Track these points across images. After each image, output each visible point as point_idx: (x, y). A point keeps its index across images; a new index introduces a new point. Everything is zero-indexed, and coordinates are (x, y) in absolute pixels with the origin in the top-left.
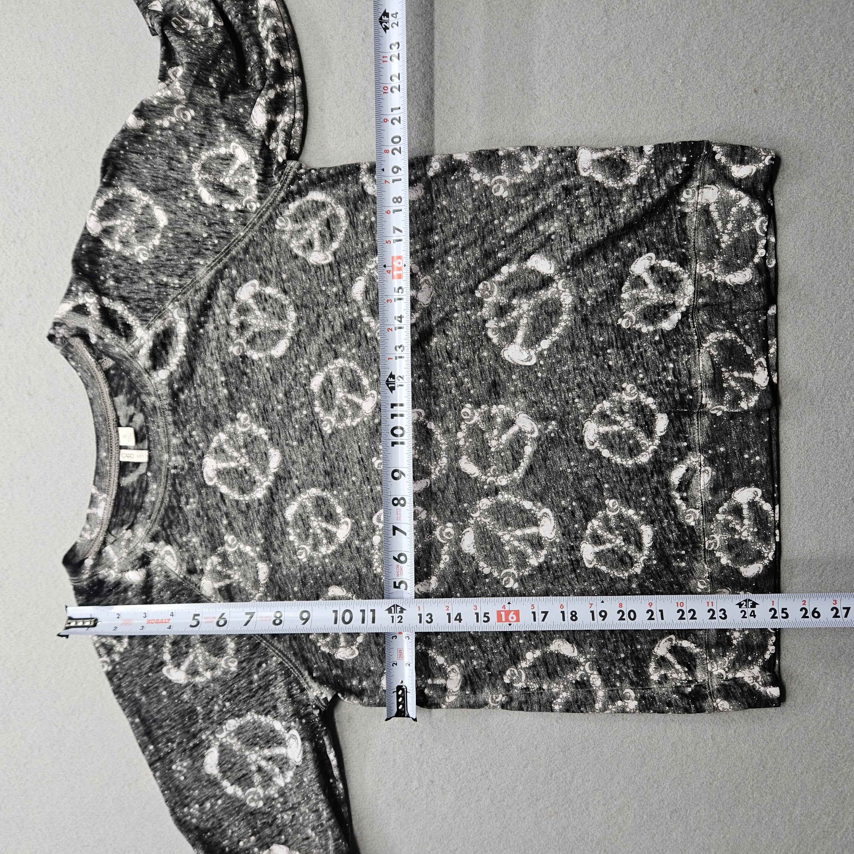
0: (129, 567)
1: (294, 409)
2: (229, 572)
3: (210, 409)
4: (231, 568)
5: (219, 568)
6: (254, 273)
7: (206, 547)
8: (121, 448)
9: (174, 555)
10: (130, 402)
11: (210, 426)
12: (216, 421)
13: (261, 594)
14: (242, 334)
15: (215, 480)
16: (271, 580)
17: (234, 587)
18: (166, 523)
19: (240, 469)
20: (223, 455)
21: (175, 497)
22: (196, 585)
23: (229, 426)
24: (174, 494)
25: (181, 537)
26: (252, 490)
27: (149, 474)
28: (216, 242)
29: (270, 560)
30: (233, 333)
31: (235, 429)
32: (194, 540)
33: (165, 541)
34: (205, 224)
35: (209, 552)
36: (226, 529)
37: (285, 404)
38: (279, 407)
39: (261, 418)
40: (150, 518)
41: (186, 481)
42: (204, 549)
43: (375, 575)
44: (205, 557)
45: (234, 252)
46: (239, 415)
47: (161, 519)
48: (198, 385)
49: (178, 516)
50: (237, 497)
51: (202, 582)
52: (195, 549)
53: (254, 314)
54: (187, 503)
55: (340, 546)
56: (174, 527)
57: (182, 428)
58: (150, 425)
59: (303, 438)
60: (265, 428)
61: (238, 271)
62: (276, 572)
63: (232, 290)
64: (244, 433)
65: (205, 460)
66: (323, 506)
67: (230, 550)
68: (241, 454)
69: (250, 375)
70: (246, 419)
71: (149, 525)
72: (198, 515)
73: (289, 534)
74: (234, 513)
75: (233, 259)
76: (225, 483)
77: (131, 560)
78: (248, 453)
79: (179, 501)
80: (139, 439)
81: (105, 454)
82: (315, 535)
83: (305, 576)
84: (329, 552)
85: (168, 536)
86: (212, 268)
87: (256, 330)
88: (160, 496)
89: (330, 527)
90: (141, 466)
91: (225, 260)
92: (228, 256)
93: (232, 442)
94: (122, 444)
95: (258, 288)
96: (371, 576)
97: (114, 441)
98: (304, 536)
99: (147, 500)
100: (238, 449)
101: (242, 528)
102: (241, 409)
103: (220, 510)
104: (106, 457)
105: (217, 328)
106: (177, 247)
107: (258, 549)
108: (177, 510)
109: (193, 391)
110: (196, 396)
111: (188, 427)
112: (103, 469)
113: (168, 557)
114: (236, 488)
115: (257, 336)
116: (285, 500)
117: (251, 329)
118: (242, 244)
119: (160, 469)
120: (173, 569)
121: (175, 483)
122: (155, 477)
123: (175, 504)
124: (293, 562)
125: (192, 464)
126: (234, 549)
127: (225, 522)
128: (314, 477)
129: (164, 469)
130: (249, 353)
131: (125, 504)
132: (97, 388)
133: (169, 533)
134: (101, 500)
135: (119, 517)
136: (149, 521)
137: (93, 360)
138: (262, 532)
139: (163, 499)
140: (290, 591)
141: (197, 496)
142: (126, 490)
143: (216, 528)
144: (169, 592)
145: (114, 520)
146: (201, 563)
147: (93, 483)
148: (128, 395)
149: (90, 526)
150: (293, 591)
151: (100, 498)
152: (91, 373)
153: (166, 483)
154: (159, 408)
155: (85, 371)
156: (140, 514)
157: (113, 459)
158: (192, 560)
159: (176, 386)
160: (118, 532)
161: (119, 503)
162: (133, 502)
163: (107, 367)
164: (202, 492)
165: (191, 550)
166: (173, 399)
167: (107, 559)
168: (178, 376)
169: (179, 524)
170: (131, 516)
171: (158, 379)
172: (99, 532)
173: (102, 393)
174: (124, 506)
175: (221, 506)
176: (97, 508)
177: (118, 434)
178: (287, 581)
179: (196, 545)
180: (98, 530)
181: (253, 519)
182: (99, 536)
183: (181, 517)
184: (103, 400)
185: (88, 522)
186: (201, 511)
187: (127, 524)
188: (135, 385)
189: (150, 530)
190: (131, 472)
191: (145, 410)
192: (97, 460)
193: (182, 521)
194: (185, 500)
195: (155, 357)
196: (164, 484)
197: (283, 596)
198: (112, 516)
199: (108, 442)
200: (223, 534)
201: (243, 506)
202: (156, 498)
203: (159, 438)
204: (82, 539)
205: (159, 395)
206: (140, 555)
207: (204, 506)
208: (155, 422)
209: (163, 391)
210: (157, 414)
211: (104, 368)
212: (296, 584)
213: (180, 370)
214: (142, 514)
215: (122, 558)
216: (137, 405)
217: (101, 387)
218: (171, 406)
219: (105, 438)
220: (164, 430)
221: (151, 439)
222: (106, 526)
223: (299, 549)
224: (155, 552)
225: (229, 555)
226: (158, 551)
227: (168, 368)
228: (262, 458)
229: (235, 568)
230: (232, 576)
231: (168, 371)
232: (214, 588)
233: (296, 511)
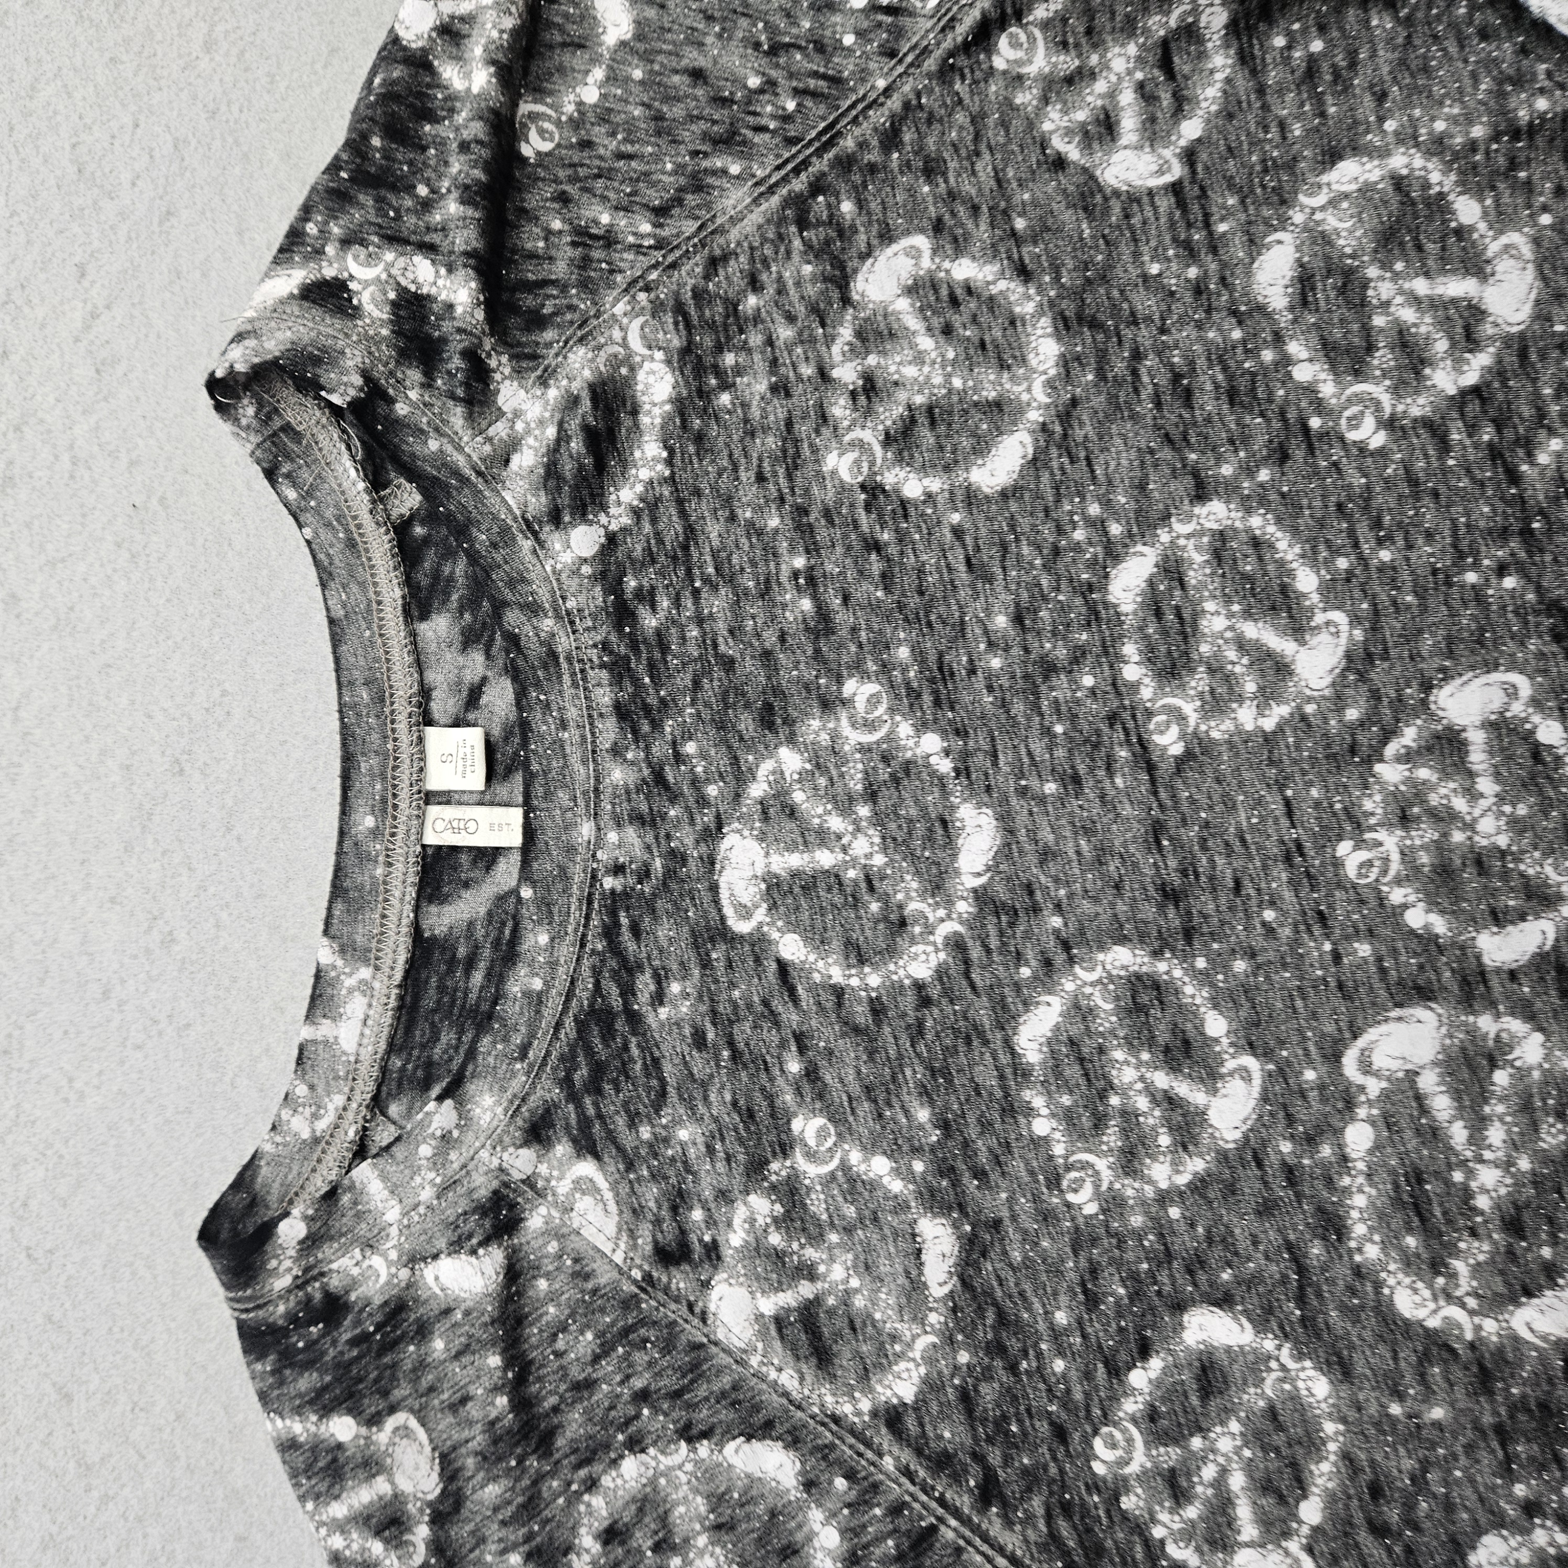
0: (441, 1243)
1: (1049, 668)
2: (810, 1253)
3: (749, 666)
4: (817, 1239)
5: (775, 1239)
6: (914, 211)
7: (728, 1159)
8: (430, 798)
9: (609, 1195)
10: (469, 639)
11: (747, 723)
12: (768, 708)
13: (932, 1339)
14: (868, 412)
15: (761, 915)
16: (965, 1282)
17: (831, 1312)
18: (581, 1074)
19: (852, 874)
20: (791, 825)
21: (615, 975)
22: (691, 1307)
23: (815, 724)
24: (613, 963)
25: (632, 1125)
26: (891, 952)
27: (527, 893)
28: (791, 105)
29: (961, 1207)
30: (840, 409)
31: (835, 736)
32: (683, 1134)
33: (575, 1141)
34: (757, 45)
35: (737, 1182)
36: (799, 1092)
37: (1016, 651)
38: (996, 663)
39: (927, 699)
40: (523, 1056)
41: (656, 918)
42: (721, 1166)
43: (1358, 1272)
44: (724, 1196)
45: (848, 144)
46: (850, 687)
47: (562, 1058)
48: (706, 580)
49: (626, 1048)
50: (837, 975)
51: (714, 1294)
52: (688, 1169)
53: (913, 346)
54: (659, 998)
55: (1223, 1157)
56: (608, 1088)
57: (646, 728)
58: (535, 717)
59: (1082, 769)
60: (944, 735)
61: (861, 204)
62: (984, 1254)
63: (840, 265)
64: (864, 749)
65: (725, 844)
66: (1155, 1012)
67: (812, 1171)
68: (856, 823)
69: (893, 550)
70: (874, 700)
71: (518, 1083)
72: (699, 1040)
73: (1030, 1112)
74: (827, 1032)
75: (845, 164)
76: (794, 926)
77: (451, 1214)
78: (878, 820)
79: (628, 991)
80: (500, 769)
81: (370, 822)
82: (1128, 1115)
83: (1094, 1271)
84: (1182, 1180)
85: (585, 1123)
86: (771, 190)
87: (919, 400)
88: (562, 973)
89: (1183, 1089)
90: (501, 864)
91: (819, 165)
92: (830, 155)
93: (822, 781)
94: (434, 783)
95: (926, 263)
96: (1342, 1272)
97: (405, 774)
98: (1086, 1121)
99: (514, 988)
100: (844, 805)
101: (856, 1089)
102: (857, 667)
103: (777, 1024)
104: (375, 833)
105: (781, 389)
106: (659, 117)
107: (919, 1166)
108: (620, 1025)
109: (689, 603)
110: (700, 620)
111: (669, 726)
112: (359, 877)
113: (584, 1203)
114: (836, 944)
115: (922, 420)
116: (1017, 987)
117: (902, 396)
118: (879, 117)
119: (564, 874)
120: (607, 1248)
121: (617, 924)
122: (545, 905)
123: (616, 1002)
124: (1047, 1216)
125: (677, 857)
126: (825, 1169)
127: (794, 1066)
128: (1121, 907)
129: (578, 875)
130: (889, 479)
131: (439, 1002)
132: (362, 585)
133: (591, 1111)
134: (351, 991)
135: (416, 1053)
136: (518, 1066)
137: (361, 485)
138: (931, 1103)
139: (572, 983)
140: (1042, 1326)
141: (696, 972)
142: (444, 949)
143: (763, 1089)
144: (589, 1336)
145: (399, 1064)
146: (710, 1222)
147: (321, 927)
148: (467, 616)
149: (312, 1087)
150: (1052, 1327)
151: (349, 982)
152: (347, 531)
153: (586, 926)
154: (569, 659)
155: (328, 525)
156: (486, 1041)
157: (400, 836)
158: (674, 1209)
159: (633, 584)
160: (410, 1109)
161: (417, 998)
162: (466, 995)
163: (405, 511)
164: (714, 955)
165: (671, 1173)
166: (618, 626)
167: (359, 1216)
168: (639, 548)
169: (628, 1077)
170: (457, 1048)
171: (567, 558)
172: (345, 1109)
173: (379, 603)
174: (434, 1011)
175: (780, 1009)
176: (336, 1018)
177: (422, 752)
178: (1027, 1287)
179: (692, 1152)
180: (339, 1100)
181: (900, 1057)
182: (345, 1123)
183: (635, 1052)
184: (380, 627)
185: (304, 1073)
186: (709, 1026)
187: (439, 1079)
188: (489, 576)
189: (523, 1100)
190: (466, 885)
191: (520, 662)
192: (340, 843)
193: (638, 1066)
194: (652, 987)
195: (560, 478)
196: (576, 930)
197: (1014, 1345)
198: (392, 1048)
199: (384, 778)
200: (786, 1110)
201: (859, 1009)
202: (546, 983)
203: (566, 766)
204: (278, 1139)
205: (568, 613)
206: (483, 1193)
207: (721, 1009)
208: (554, 706)
209: (582, 599)
210: (560, 677)
211: (395, 514)
212: (1064, 1299)
213: (647, 528)
214: (494, 1043)
215: (415, 1207)
216: (494, 650)
217: (375, 584)
218: (611, 653)
219: (374, 761)
220: (583, 737)
221: (535, 767)
222: (371, 1087)
223: (1069, 1168)
224: (540, 1184)
225: (809, 1189)
226: (548, 1180)
227: (603, 519)
228: (929, 838)
229: (834, 1238)
230: (822, 1269)
231: (602, 532)
232: (759, 1317)
233: (1057, 1028)
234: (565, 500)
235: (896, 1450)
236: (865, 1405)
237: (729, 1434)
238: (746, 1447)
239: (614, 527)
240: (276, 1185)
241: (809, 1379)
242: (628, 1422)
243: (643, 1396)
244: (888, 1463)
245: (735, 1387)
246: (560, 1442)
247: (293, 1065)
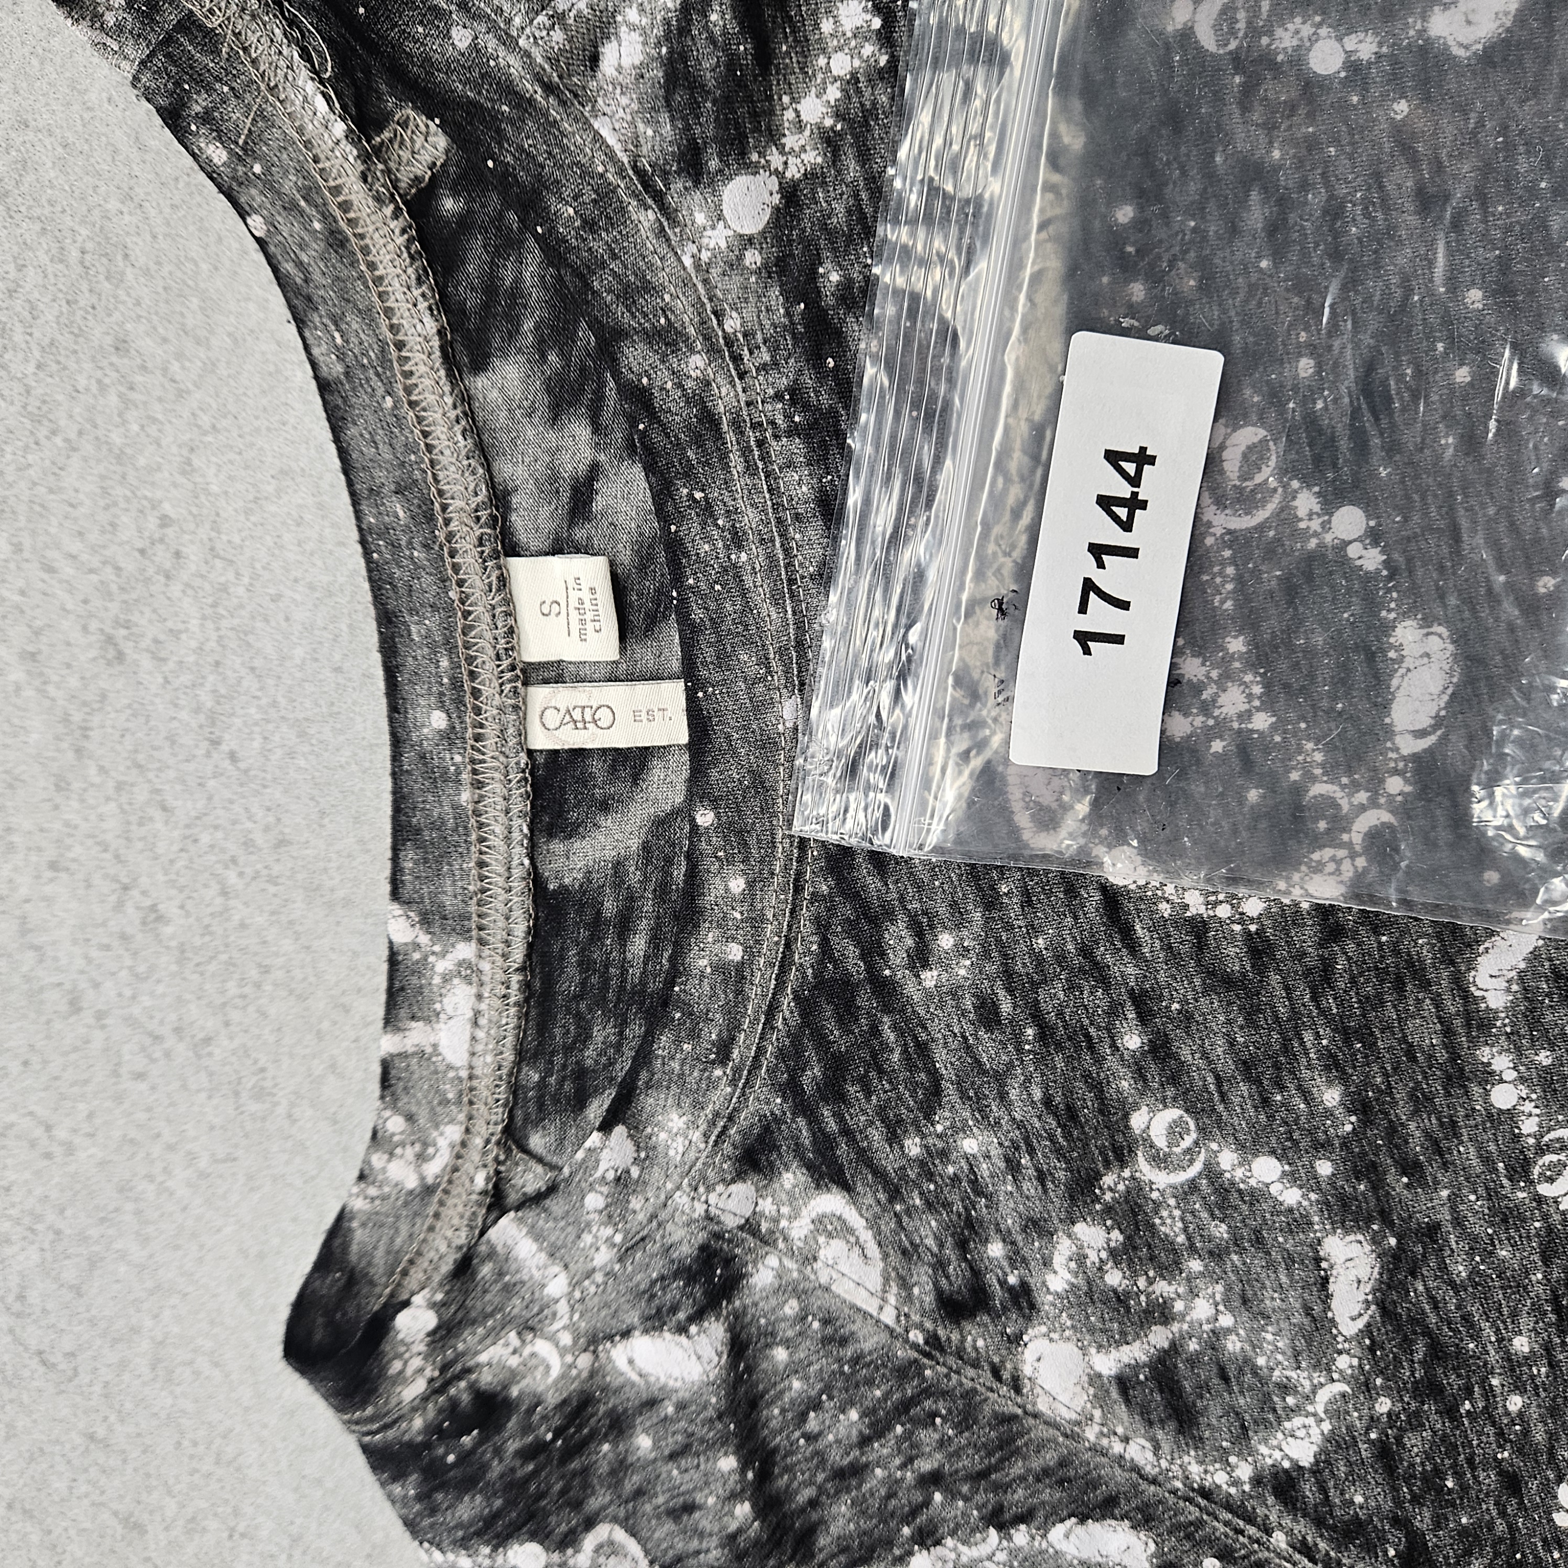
0: (633, 1317)
2: (1162, 1288)
4: (1171, 1269)
5: (1114, 1278)
7: (1041, 1177)
8: (531, 675)
9: (867, 1236)
10: (561, 399)
16: (1386, 1311)
17: (1193, 1361)
18: (813, 1074)
19: (1217, 746)
21: (851, 928)
22: (996, 1372)
24: (846, 910)
27: (705, 818)
29: (1385, 1216)
33: (810, 1167)
36: (1140, 1074)
39: (1344, 449)
40: (724, 1057)
42: (1030, 1187)
44: (1037, 1227)
47: (781, 1054)
49: (875, 1031)
50: (1196, 904)
51: (1029, 1353)
52: (981, 1191)
54: (921, 957)
56: (852, 1090)
58: (690, 530)
60: (1371, 507)
62: (1413, 1274)
64: (1239, 542)
67: (1161, 1180)
68: (1224, 664)
71: (722, 1093)
72: (988, 1015)
73: (1488, 1077)
74: (1182, 989)
76: (1126, 835)
77: (642, 1280)
79: (873, 950)
80: (637, 619)
81: (439, 720)
85: (824, 1143)
88: (771, 933)
90: (657, 772)
94: (534, 651)
97: (487, 638)
99: (701, 962)
100: (1205, 638)
101: (1227, 1065)
103: (1104, 981)
104: (450, 737)
107: (1324, 1168)
108: (865, 999)
112: (434, 808)
113: (832, 1250)
122: (736, 833)
123: (855, 965)
124: (1507, 1217)
126: (1181, 1177)
127: (1133, 1041)
131: (583, 984)
132: (367, 314)
133: (832, 1125)
134: (446, 979)
135: (558, 1059)
136: (718, 1072)
137: (339, 128)
138: (1344, 1079)
139: (788, 946)
140: (1493, 1356)
141: (977, 915)
142: (581, 907)
143: (1087, 1076)
144: (854, 1415)
145: (536, 1077)
146: (1016, 1258)
147: (387, 888)
148: (552, 357)
149: (410, 1118)
150: (1508, 1357)
151: (442, 966)
152: (326, 217)
153: (800, 860)
154: (737, 424)
155: (291, 207)
156: (665, 1040)
157: (490, 742)
158: (962, 1246)
159: (835, 277)
160: (561, 1141)
161: (549, 982)
162: (624, 971)
163: (420, 169)
164: (1004, 889)
165: (954, 1197)
166: (815, 359)
167: (509, 1290)
168: (839, 208)
169: (881, 1072)
170: (618, 1047)
171: (717, 238)
172: (464, 1144)
173: (400, 345)
174: (578, 997)
175: (1109, 959)
176: (430, 1018)
177: (508, 601)
178: (1475, 1310)
179: (984, 1169)
180: (453, 1133)
181: (1295, 1014)
182: (468, 1167)
183: (890, 1036)
184: (408, 390)
185: (395, 1100)
186: (1001, 993)
187: (598, 1091)
188: (588, 286)
189: (731, 1118)
190: (605, 807)
191: (657, 438)
192: (396, 757)
193: (896, 1057)
194: (910, 942)
195: (694, 85)
196: (786, 868)
197: (1453, 1382)
198: (522, 1055)
199: (451, 649)
200: (1123, 1102)
201: (1232, 951)
202: (747, 949)
203: (747, 608)
204: (372, 1191)
205: (729, 341)
206: (686, 1250)
207: (1019, 967)
208: (719, 510)
209: (749, 312)
210: (724, 457)
211: (404, 179)
212: (1526, 1322)
213: (852, 169)
214: (678, 1042)
215: (589, 1274)
216: (606, 416)
217: (389, 312)
218: (807, 407)
219: (432, 622)
220: (771, 557)
221: (698, 614)
222: (499, 1114)
223: (1541, 1150)
224: (764, 1227)
225: (1157, 1205)
226: (776, 1221)
227: (776, 160)
228: (1342, 681)
229: (1195, 1265)
230: (1179, 1306)
231: (774, 184)
232: (1095, 1378)
233: (1535, 955)
234: (705, 129)
235: (1287, 1521)
236: (1244, 1471)
237: (1055, 1516)
238: (1080, 1530)
239: (794, 172)
240: (380, 1253)
241: (1166, 1447)
242: (915, 1511)
243: (933, 1480)
244: (1279, 1539)
245: (1063, 1463)
246: (823, 1541)
247: (375, 1087)
